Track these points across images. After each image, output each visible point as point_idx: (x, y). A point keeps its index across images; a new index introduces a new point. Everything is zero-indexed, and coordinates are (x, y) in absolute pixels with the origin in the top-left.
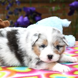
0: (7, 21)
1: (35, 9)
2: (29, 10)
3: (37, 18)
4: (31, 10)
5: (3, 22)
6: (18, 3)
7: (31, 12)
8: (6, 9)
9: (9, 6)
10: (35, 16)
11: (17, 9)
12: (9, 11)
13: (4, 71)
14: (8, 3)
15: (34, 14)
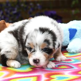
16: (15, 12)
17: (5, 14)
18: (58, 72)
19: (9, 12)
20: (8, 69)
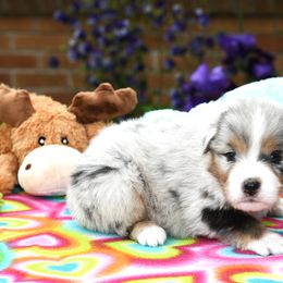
0: (129, 89)
1: (253, 40)
2: (234, 44)
3: (261, 70)
4: (240, 44)
5: (115, 92)
6: (201, 21)
7: (243, 49)
8: (165, 37)
9: (174, 28)
10: (254, 62)
11: (200, 39)
12: (174, 45)
13: (97, 252)
14: (172, 21)
15: (251, 55)
16: (123, 32)
17: (89, 37)
18: (254, 263)
19: (102, 29)
20: (109, 248)
